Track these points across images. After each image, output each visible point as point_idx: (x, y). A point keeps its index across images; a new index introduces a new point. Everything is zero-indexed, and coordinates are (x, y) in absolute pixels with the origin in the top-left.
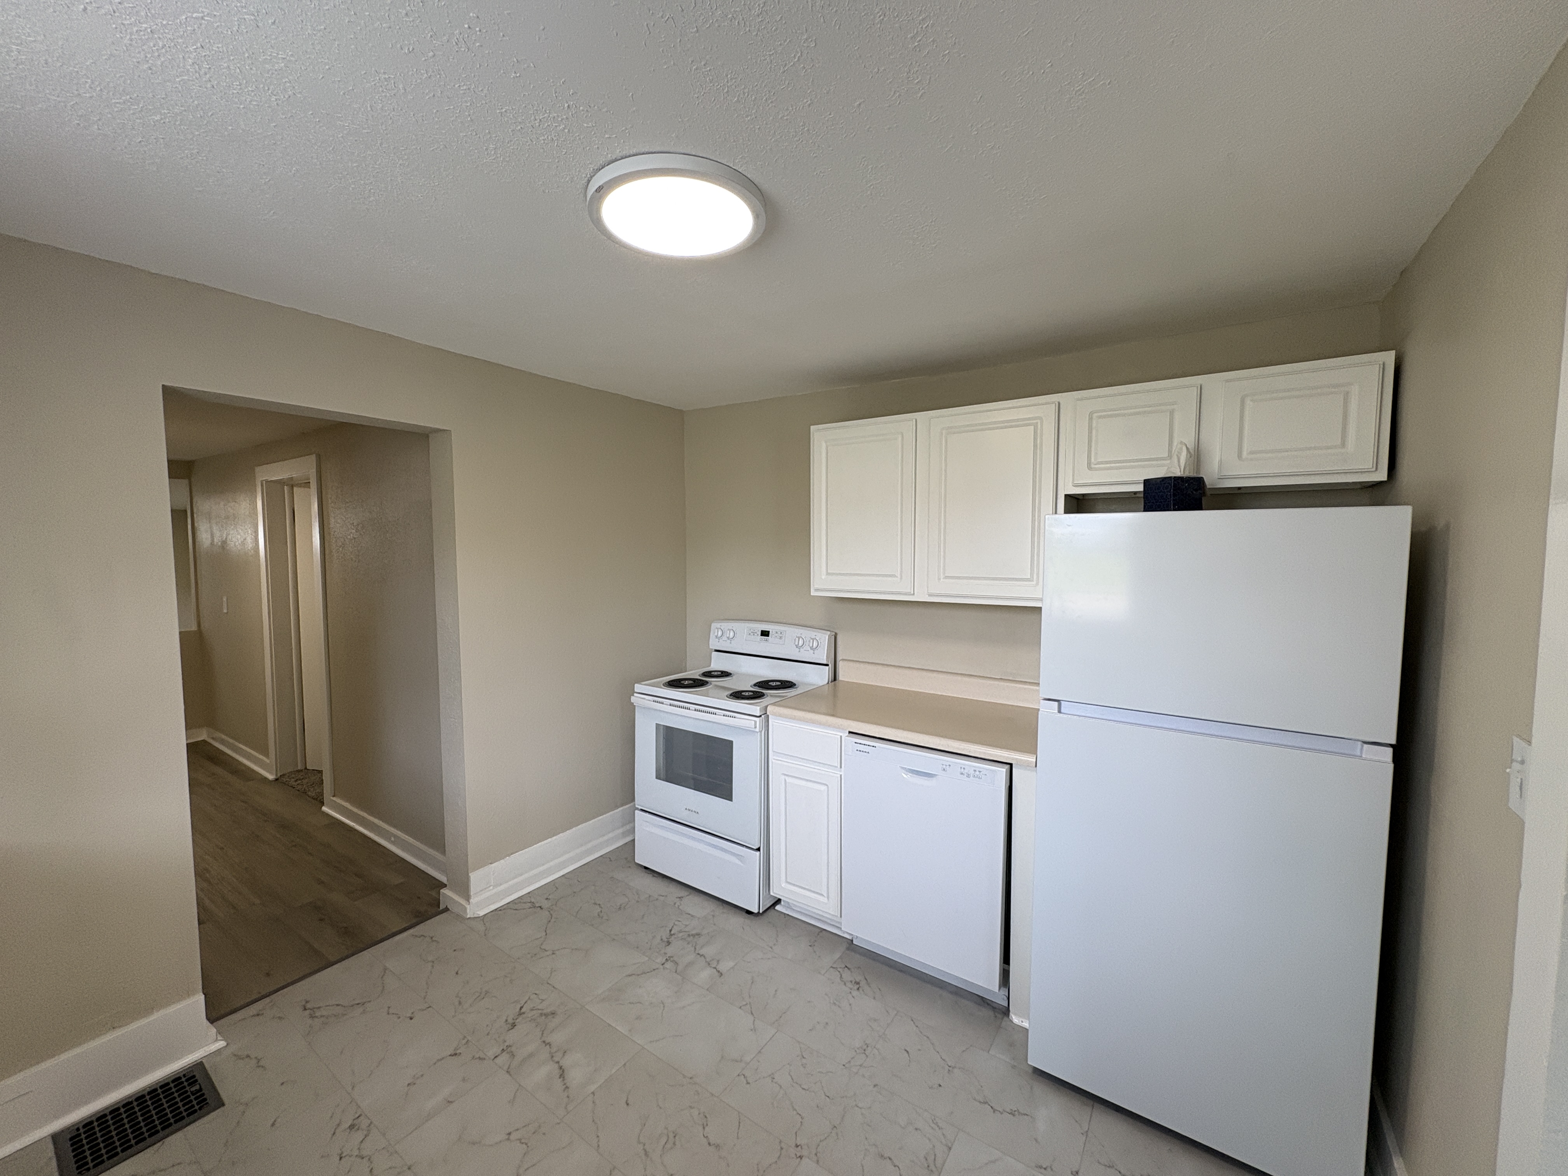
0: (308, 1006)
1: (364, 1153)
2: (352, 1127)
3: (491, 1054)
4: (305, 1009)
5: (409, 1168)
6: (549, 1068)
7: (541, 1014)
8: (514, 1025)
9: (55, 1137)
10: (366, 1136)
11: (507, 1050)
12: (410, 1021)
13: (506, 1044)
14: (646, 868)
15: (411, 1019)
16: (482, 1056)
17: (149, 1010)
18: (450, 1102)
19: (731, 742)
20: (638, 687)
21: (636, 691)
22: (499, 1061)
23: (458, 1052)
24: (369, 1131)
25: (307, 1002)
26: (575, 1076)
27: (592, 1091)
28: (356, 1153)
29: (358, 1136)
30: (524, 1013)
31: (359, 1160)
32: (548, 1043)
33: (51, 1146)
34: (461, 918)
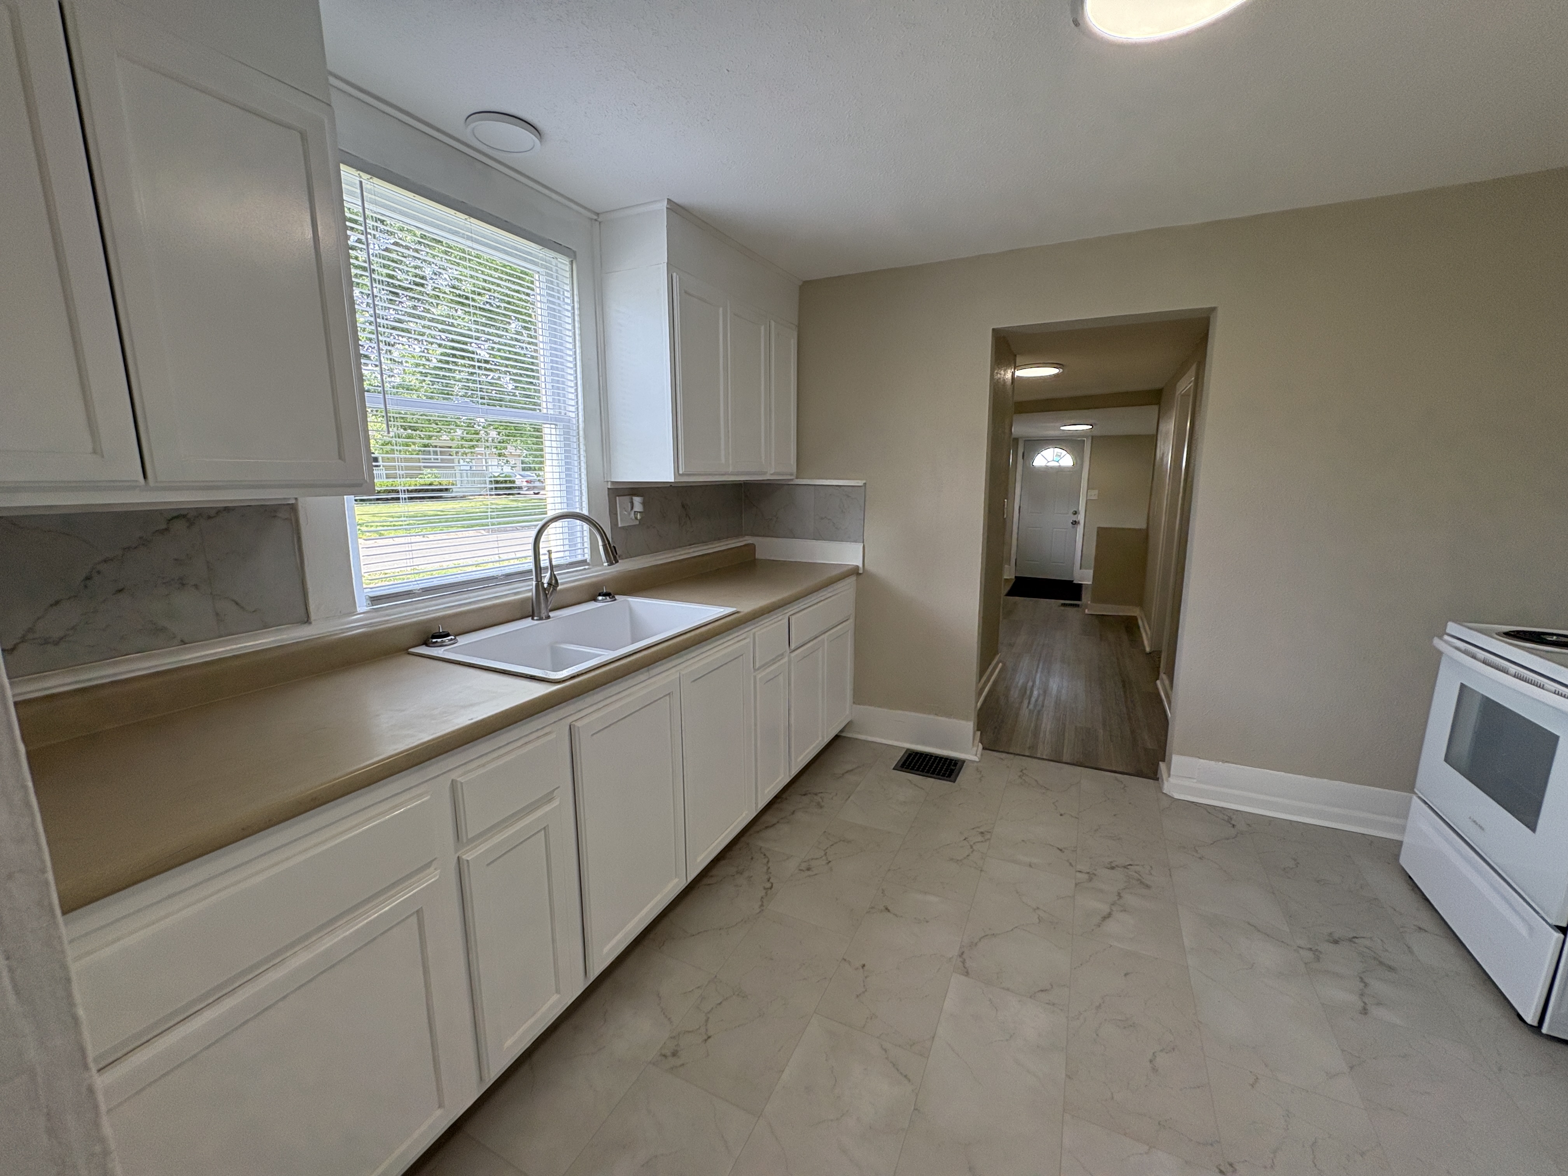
0: (1024, 771)
1: (974, 847)
2: (982, 833)
3: (1079, 867)
4: (1021, 771)
5: (981, 871)
6: (1105, 908)
7: (1138, 880)
8: (1113, 868)
9: (908, 750)
10: (982, 842)
11: (1091, 876)
12: (1059, 816)
13: (1094, 872)
14: (1410, 877)
15: (1061, 815)
16: (1074, 864)
17: (949, 715)
18: (1030, 866)
19: (1556, 738)
20: (1452, 628)
21: (1448, 631)
22: (1078, 875)
23: (1063, 850)
24: (986, 841)
25: (1026, 769)
26: (1111, 926)
27: (1112, 944)
28: (972, 844)
29: (980, 838)
30: (1128, 869)
31: (969, 847)
32: (1120, 896)
33: (904, 752)
34: (1160, 788)
